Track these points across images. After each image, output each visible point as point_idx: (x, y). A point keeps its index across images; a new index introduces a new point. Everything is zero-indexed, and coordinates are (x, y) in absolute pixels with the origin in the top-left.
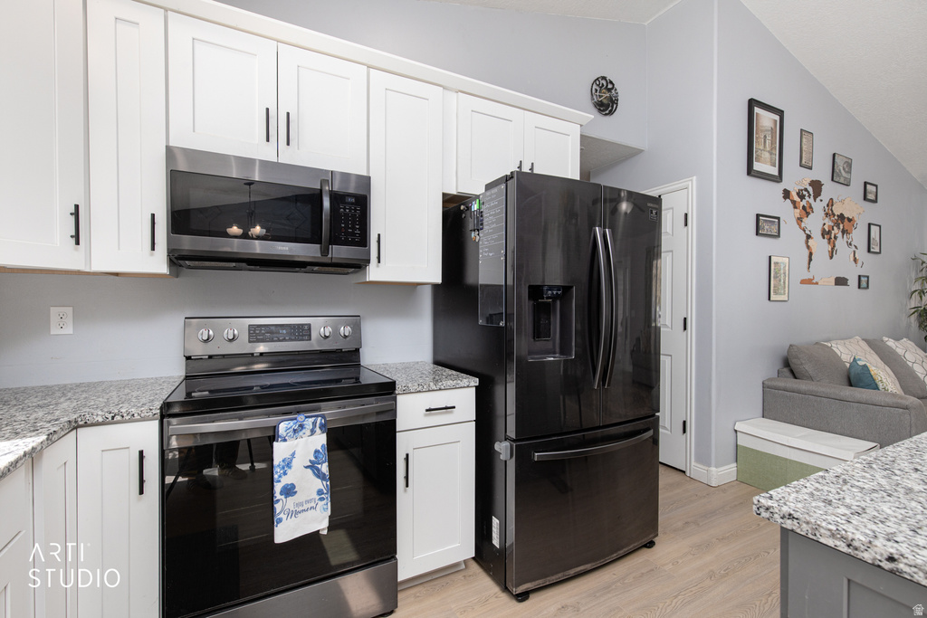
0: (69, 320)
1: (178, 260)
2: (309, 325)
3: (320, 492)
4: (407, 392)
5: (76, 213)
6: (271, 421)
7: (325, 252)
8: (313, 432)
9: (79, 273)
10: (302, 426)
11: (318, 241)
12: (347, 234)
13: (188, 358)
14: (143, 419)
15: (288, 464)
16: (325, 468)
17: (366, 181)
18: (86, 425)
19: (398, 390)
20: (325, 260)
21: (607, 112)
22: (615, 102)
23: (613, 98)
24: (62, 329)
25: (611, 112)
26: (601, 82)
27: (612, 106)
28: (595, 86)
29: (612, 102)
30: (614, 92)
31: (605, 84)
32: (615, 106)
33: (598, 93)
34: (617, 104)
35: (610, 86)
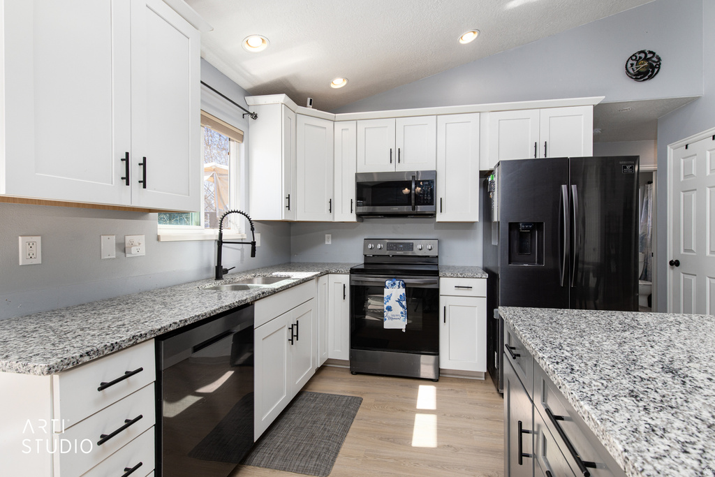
0: (330, 239)
1: (359, 216)
2: (413, 243)
3: (402, 313)
4: (445, 276)
5: (330, 202)
6: (383, 280)
7: (414, 209)
8: (399, 287)
9: (331, 222)
10: (394, 284)
11: (410, 205)
12: (424, 199)
13: (365, 256)
14: (345, 274)
15: (389, 298)
16: (404, 303)
17: (435, 173)
18: (330, 273)
19: (441, 274)
20: (415, 212)
21: (647, 77)
22: (655, 67)
23: (654, 64)
24: (328, 242)
25: (651, 77)
26: (638, 56)
27: (653, 72)
28: (631, 62)
29: (653, 68)
30: (655, 59)
31: (643, 55)
32: (656, 70)
33: (634, 67)
34: (659, 68)
35: (649, 56)
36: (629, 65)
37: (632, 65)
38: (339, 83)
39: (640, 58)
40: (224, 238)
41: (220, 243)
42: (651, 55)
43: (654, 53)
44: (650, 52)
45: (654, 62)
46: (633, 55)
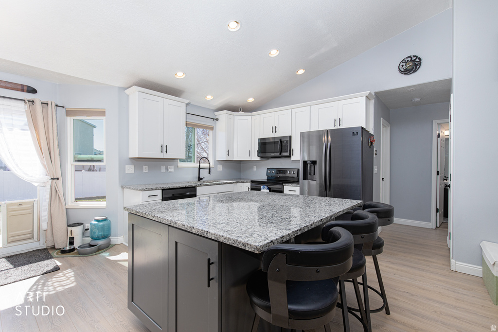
1: (260, 157)
5: (249, 152)
17: (291, 137)
21: (412, 72)
22: (418, 65)
23: (417, 63)
24: (255, 169)
25: (415, 71)
26: (406, 60)
27: (416, 68)
28: (402, 64)
29: (416, 65)
30: (418, 60)
31: (409, 59)
32: (418, 67)
33: (404, 67)
34: (420, 65)
35: (414, 59)
36: (401, 66)
37: (403, 66)
38: (251, 100)
39: (408, 61)
40: (201, 167)
41: (199, 168)
42: (415, 58)
43: (417, 57)
44: (414, 56)
45: (417, 62)
46: (403, 60)
